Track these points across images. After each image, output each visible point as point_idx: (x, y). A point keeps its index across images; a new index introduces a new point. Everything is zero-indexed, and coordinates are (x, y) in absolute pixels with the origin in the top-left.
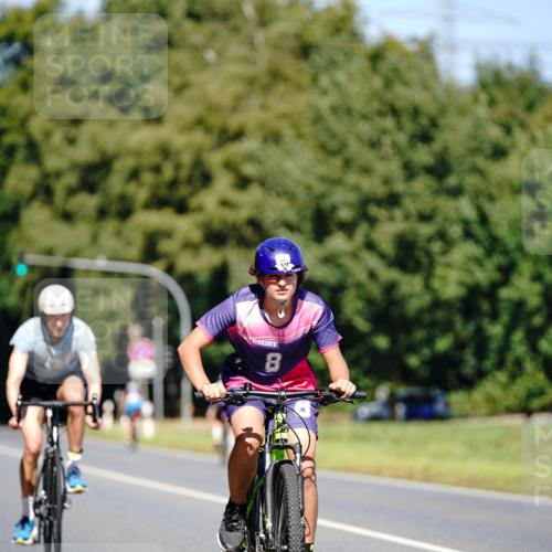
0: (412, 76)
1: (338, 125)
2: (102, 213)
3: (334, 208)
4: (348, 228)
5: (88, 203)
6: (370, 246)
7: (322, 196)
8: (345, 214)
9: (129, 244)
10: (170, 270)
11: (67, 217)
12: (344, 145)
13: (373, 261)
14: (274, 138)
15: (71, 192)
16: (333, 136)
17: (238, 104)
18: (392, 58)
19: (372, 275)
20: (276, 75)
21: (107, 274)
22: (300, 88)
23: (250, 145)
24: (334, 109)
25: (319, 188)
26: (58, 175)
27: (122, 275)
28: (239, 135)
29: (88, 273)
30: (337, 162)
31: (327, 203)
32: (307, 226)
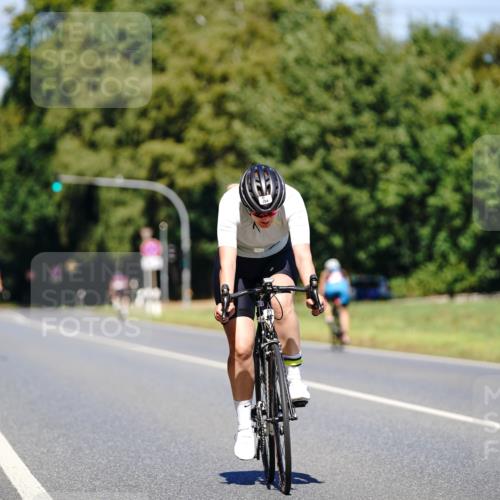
0: (357, 34)
1: (300, 72)
2: (120, 143)
3: (299, 137)
4: (310, 153)
5: (109, 134)
6: (327, 166)
7: (289, 128)
8: (307, 142)
9: (140, 166)
10: (171, 185)
11: (93, 146)
12: (306, 88)
13: (329, 179)
14: (252, 82)
15: (96, 127)
16: (297, 80)
17: (222, 56)
18: (341, 20)
19: (329, 189)
20: (253, 34)
21: (123, 190)
22: (272, 43)
23: (232, 88)
24: (298, 61)
25: (286, 122)
26: (85, 114)
27: (136, 191)
28: (224, 79)
29: (109, 188)
30: (300, 101)
31: (292, 134)
32: (277, 151)
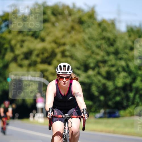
1: (90, 42)
2: (30, 65)
4: (93, 69)
5: (26, 62)
6: (99, 73)
8: (92, 65)
11: (21, 66)
19: (99, 81)
22: (80, 32)
23: (67, 47)
28: (64, 44)
32: (83, 68)
